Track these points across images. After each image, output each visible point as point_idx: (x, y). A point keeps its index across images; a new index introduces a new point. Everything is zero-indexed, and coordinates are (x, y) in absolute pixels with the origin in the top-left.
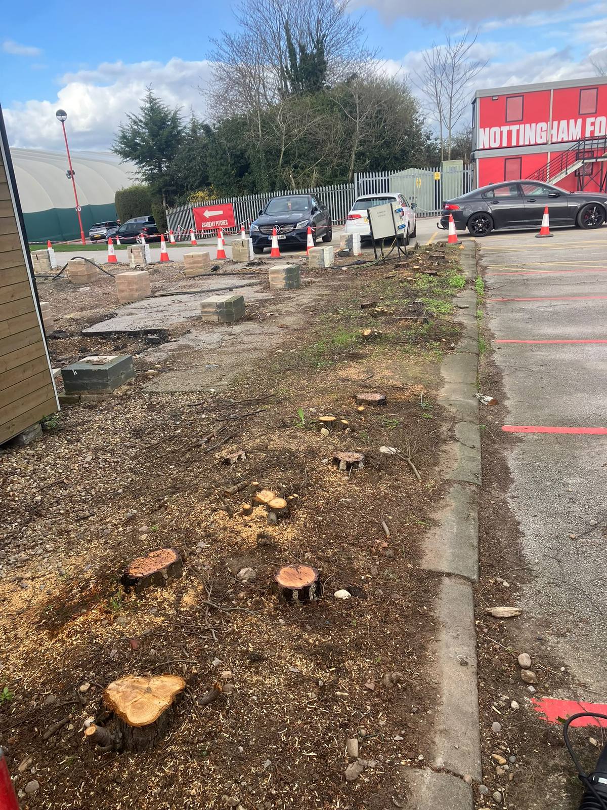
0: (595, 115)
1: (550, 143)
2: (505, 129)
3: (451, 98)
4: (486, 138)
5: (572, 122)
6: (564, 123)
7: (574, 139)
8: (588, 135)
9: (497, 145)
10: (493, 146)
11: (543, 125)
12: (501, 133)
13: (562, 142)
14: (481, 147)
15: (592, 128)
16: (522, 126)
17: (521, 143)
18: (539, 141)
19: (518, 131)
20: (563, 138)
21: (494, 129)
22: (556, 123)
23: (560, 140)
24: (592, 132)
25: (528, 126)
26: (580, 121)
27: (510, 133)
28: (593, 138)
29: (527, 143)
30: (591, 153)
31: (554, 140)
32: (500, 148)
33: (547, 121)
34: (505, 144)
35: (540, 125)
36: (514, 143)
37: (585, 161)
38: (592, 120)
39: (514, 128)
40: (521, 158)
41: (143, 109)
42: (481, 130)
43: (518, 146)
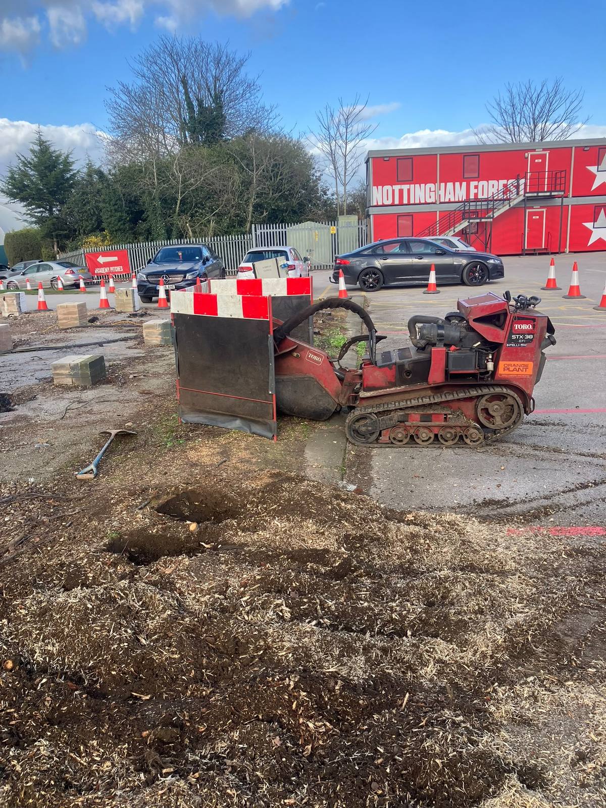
0: (479, 179)
1: (438, 202)
2: (397, 188)
3: (345, 156)
4: (380, 195)
5: (457, 184)
6: (450, 185)
7: (460, 200)
8: (472, 197)
9: (390, 202)
10: (386, 203)
11: (432, 186)
13: (449, 202)
14: (375, 204)
15: (476, 191)
16: (412, 186)
17: (412, 202)
18: (429, 201)
19: (409, 190)
20: (450, 199)
21: (386, 187)
22: (443, 185)
23: (447, 200)
24: (476, 195)
25: (417, 186)
26: (464, 184)
27: (401, 191)
28: (476, 200)
29: (417, 202)
30: (476, 213)
31: (442, 200)
33: (435, 183)
34: (397, 202)
35: (428, 186)
36: (405, 202)
37: (471, 221)
38: (475, 183)
39: (405, 187)
40: (412, 215)
41: (33, 151)
42: (375, 188)
43: (409, 204)
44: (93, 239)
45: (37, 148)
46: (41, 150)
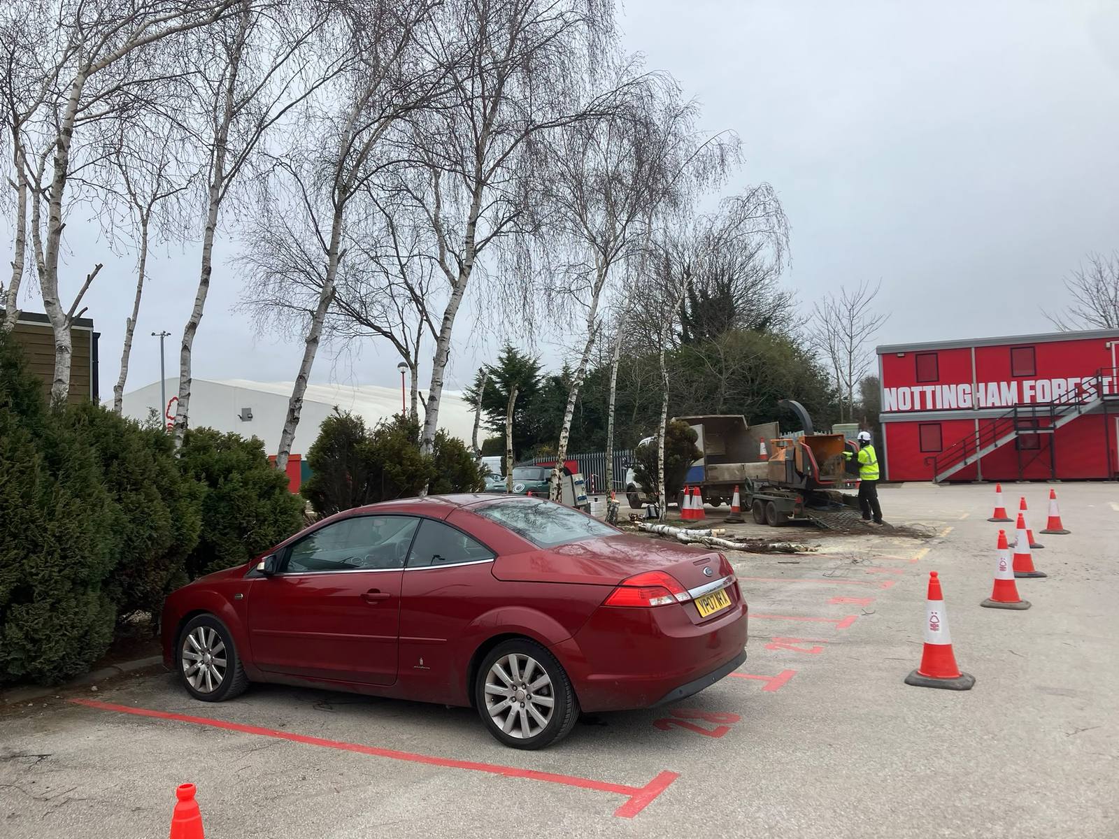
0: (1035, 377)
1: (976, 408)
2: (917, 390)
4: (895, 400)
5: (1004, 384)
6: (992, 386)
7: (1010, 404)
8: (1027, 400)
9: (908, 407)
10: (902, 408)
11: (967, 387)
12: (912, 393)
13: (993, 407)
14: (887, 409)
15: (1032, 393)
16: (938, 387)
17: (939, 406)
18: (962, 405)
19: (934, 393)
20: (993, 403)
21: (901, 390)
22: (982, 385)
23: (989, 405)
24: (1033, 398)
25: (945, 387)
26: (1014, 384)
27: (923, 394)
28: (1034, 403)
29: (946, 406)
31: (982, 405)
32: (912, 410)
33: (970, 382)
34: (917, 407)
35: (961, 387)
36: (929, 406)
37: (1021, 432)
38: (1032, 383)
39: (928, 389)
40: (940, 424)
41: (501, 359)
42: (887, 390)
43: (934, 409)
44: (546, 448)
45: (504, 355)
46: (508, 359)
